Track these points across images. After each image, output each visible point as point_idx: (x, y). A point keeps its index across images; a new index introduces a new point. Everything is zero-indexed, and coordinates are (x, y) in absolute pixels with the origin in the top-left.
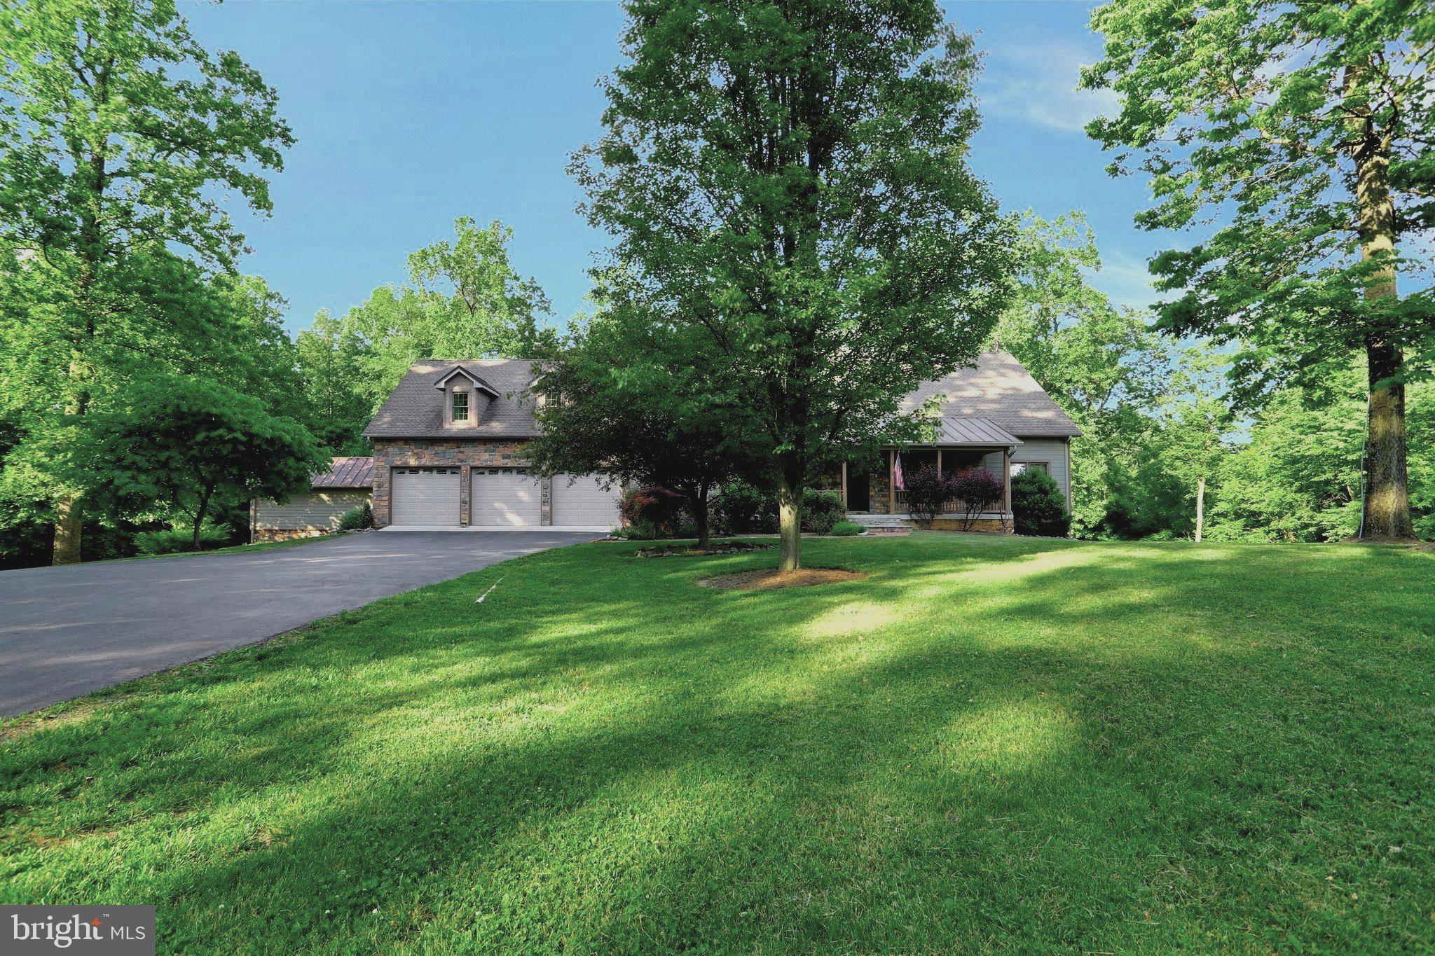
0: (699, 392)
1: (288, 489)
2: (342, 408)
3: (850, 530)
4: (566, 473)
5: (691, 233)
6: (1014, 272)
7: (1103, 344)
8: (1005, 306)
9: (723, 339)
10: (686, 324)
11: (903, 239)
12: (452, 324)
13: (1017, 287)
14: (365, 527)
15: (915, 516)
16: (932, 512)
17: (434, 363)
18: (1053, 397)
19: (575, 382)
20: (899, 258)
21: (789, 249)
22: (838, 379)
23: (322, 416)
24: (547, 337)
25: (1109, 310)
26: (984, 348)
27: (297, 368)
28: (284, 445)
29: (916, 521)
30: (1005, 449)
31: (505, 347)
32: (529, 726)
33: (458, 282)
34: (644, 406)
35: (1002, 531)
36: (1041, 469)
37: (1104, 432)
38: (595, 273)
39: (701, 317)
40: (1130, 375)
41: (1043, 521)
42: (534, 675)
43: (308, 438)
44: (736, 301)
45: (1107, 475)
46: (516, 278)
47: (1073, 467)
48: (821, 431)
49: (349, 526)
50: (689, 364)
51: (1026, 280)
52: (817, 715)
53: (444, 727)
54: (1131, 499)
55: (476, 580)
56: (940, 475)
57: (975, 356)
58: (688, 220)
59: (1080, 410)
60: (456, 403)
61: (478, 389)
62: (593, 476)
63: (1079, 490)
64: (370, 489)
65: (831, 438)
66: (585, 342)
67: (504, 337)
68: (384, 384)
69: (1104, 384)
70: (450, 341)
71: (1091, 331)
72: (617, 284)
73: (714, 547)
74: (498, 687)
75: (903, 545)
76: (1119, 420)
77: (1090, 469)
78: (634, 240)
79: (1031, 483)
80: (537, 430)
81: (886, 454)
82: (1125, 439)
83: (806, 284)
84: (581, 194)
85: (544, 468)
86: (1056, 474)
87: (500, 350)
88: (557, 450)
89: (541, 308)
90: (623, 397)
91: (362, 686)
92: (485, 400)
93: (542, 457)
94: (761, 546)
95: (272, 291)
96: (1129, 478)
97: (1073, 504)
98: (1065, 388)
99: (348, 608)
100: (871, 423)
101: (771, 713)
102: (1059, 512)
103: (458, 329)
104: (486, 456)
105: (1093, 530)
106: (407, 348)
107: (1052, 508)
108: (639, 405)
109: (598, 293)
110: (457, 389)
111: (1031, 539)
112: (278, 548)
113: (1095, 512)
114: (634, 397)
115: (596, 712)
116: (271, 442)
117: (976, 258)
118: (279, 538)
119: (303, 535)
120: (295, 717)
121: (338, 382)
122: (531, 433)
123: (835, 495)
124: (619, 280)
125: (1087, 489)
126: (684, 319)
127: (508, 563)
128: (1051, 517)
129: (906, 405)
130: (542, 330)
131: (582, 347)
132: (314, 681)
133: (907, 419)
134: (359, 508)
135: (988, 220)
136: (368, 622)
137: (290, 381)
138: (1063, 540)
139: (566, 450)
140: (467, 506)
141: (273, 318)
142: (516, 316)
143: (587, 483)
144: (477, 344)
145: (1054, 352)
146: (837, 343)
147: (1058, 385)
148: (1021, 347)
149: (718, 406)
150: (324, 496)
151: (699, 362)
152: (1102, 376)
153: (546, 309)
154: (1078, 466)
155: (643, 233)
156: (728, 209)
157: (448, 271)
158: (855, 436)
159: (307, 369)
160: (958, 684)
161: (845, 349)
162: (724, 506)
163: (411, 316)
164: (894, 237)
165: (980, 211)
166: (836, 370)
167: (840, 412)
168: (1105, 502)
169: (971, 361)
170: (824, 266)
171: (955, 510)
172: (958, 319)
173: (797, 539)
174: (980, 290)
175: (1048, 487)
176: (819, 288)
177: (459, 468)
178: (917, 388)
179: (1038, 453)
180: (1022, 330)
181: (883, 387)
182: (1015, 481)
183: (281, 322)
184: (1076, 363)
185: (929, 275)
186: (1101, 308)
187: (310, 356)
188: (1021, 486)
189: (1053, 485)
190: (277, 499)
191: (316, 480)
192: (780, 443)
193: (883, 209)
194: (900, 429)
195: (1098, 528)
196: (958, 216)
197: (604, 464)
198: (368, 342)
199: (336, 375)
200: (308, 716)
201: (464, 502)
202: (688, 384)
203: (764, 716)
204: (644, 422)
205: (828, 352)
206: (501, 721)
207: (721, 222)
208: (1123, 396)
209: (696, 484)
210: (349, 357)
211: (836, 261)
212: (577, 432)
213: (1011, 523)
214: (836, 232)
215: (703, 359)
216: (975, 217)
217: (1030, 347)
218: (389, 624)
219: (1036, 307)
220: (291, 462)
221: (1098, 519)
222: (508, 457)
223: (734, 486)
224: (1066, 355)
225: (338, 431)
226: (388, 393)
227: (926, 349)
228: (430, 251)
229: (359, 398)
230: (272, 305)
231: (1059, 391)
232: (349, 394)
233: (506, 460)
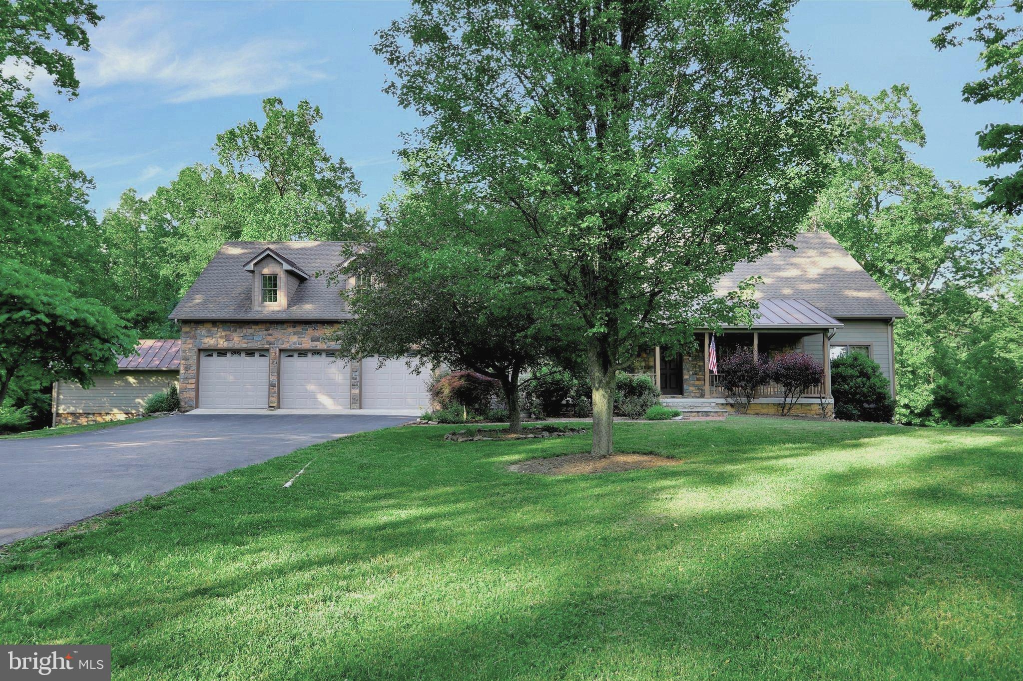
0: (510, 274)
1: (95, 372)
2: (149, 290)
3: (664, 414)
4: (376, 355)
5: (502, 115)
6: (833, 150)
7: (927, 222)
8: (823, 186)
9: (535, 222)
10: (497, 206)
11: (717, 118)
12: (260, 206)
13: (836, 164)
14: (172, 410)
15: (730, 401)
16: (748, 397)
17: (243, 244)
18: (875, 277)
19: (386, 263)
20: (713, 138)
21: (602, 127)
22: (651, 261)
23: (129, 298)
24: (358, 219)
25: (934, 187)
26: (802, 228)
27: (103, 250)
28: (87, 327)
29: (732, 405)
30: (825, 331)
31: (314, 229)
32: (337, 615)
33: (267, 164)
34: (454, 288)
35: (823, 416)
36: (863, 352)
37: (930, 313)
38: (404, 153)
39: (512, 199)
40: (957, 253)
41: (866, 405)
42: (342, 562)
43: (113, 320)
44: (548, 184)
45: (935, 358)
46: (326, 160)
47: (897, 349)
48: (633, 313)
49: (154, 409)
50: (500, 246)
51: (846, 157)
52: (632, 605)
53: (249, 616)
54: (961, 384)
55: (283, 465)
56: (756, 358)
57: (792, 235)
58: (498, 100)
59: (904, 291)
60: (264, 285)
61: (287, 271)
62: (403, 360)
63: (904, 374)
64: (177, 372)
65: (644, 319)
66: (396, 225)
67: (313, 219)
68: (192, 265)
69: (931, 264)
70: (259, 223)
71: (915, 209)
72: (427, 166)
73: (525, 430)
74: (306, 576)
75: (719, 430)
76: (945, 301)
77: (915, 352)
78: (445, 122)
79: (852, 366)
80: (346, 312)
81: (700, 337)
82: (953, 320)
83: (617, 167)
84: (390, 73)
85: (353, 351)
86: (880, 358)
87: (310, 232)
88: (368, 332)
89: (351, 190)
90: (433, 279)
91: (165, 574)
92: (295, 282)
93: (352, 340)
94: (572, 430)
95: (76, 168)
96: (958, 361)
97: (898, 388)
98: (888, 267)
99: (153, 494)
100: (685, 306)
101: (584, 603)
102: (881, 397)
103: (267, 211)
104: (295, 339)
105: (919, 415)
106: (215, 229)
107: (874, 393)
108: (450, 287)
109: (408, 176)
110: (266, 271)
111: (852, 424)
112: (84, 430)
113: (922, 397)
114: (444, 279)
115: (404, 600)
116: (75, 323)
117: (792, 136)
118: (83, 421)
119: (108, 418)
120: (95, 607)
121: (144, 264)
122: (341, 316)
123: (648, 379)
124: (429, 161)
125: (913, 372)
126: (495, 200)
127: (316, 447)
128: (875, 401)
129: (722, 287)
130: (353, 211)
131: (393, 229)
132: (115, 569)
133: (721, 301)
134: (166, 391)
135: (806, 97)
136: (172, 508)
137: (97, 262)
138: (887, 425)
139: (377, 332)
140: (276, 388)
141: (77, 198)
142: (326, 197)
143: (397, 366)
144: (286, 226)
145: (876, 230)
146: (649, 224)
147: (880, 265)
148: (839, 226)
149: (529, 288)
150: (131, 380)
151: (510, 244)
152: (928, 255)
153: (356, 190)
154: (902, 348)
155: (455, 115)
156: (540, 90)
157: (257, 153)
158: (669, 318)
159: (113, 250)
160: (779, 575)
161: (658, 230)
162: (535, 389)
163: (218, 197)
164: (707, 117)
165: (797, 87)
166: (649, 251)
167: (654, 294)
168: (932, 386)
169: (789, 242)
170: (636, 147)
171: (773, 393)
172: (774, 199)
173: (610, 424)
174: (797, 169)
175: (870, 371)
176: (632, 169)
177: (268, 350)
178: (731, 270)
179: (858, 335)
180: (841, 209)
181: (697, 268)
182: (836, 364)
183: (86, 202)
184: (899, 242)
185: (744, 154)
186: (926, 184)
187: (118, 236)
188: (841, 370)
189: (874, 369)
190: (82, 381)
191: (123, 363)
192: (592, 326)
193: (697, 87)
194: (714, 311)
195: (926, 413)
196: (775, 93)
197: (415, 347)
198: (175, 223)
199: (143, 256)
200: (109, 605)
201: (273, 386)
202: (499, 266)
203: (576, 606)
204: (455, 304)
205: (641, 233)
206: (307, 609)
207: (532, 103)
208: (950, 276)
209: (507, 367)
210: (156, 238)
211: (649, 141)
212: (387, 316)
213: (831, 409)
214: (649, 111)
215: (514, 241)
216: (792, 94)
217: (850, 226)
218: (194, 510)
219: (856, 185)
220: (96, 342)
221: (925, 404)
222: (317, 340)
223: (545, 370)
224: (889, 234)
225: (145, 314)
226: (197, 274)
227: (741, 230)
228: (238, 132)
229: (166, 280)
230: (77, 184)
231: (881, 271)
232: (156, 276)
233: (316, 343)
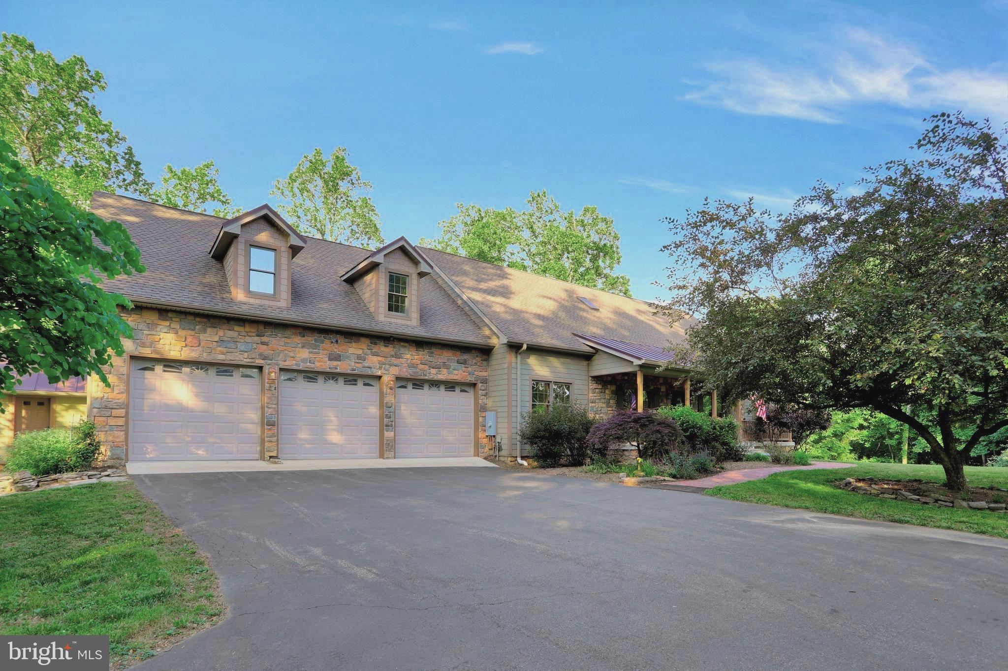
61: (292, 248)
110: (259, 240)
140: (275, 429)
177: (260, 368)
201: (271, 424)
222: (335, 358)
233: (335, 363)
